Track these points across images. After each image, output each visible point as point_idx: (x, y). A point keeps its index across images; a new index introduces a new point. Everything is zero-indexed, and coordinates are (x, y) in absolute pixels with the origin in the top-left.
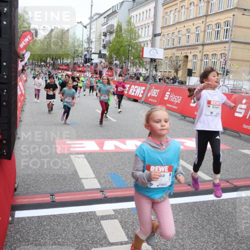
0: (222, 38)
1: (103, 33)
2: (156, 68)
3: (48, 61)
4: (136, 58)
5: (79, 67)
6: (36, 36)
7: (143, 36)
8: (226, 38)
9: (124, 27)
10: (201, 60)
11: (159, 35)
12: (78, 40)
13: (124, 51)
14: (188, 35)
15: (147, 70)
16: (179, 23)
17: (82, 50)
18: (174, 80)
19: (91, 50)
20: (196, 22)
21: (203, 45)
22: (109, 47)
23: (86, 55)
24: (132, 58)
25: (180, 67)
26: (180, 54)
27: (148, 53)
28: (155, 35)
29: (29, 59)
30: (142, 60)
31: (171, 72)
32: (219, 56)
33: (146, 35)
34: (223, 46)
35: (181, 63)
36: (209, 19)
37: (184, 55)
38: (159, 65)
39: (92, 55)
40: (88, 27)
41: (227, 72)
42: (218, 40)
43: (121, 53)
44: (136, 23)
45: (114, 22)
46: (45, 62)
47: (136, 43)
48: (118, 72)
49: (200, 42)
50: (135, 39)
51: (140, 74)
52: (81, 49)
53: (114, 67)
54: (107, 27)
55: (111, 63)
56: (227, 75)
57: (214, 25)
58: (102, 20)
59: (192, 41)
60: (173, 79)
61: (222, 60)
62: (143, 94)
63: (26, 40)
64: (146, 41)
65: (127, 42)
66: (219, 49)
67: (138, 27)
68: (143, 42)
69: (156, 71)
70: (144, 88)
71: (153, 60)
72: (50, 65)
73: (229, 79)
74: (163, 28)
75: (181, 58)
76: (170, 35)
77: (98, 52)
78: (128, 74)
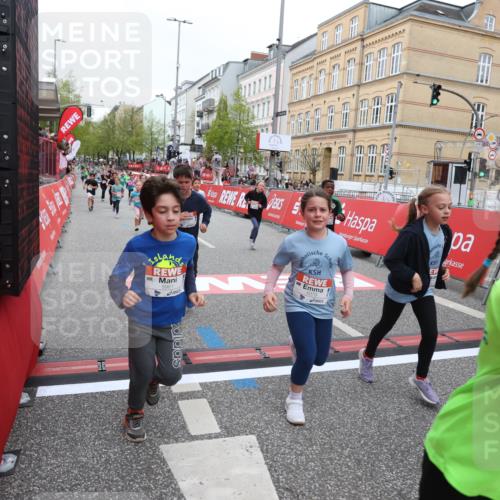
0: (383, 120)
1: (198, 112)
2: (280, 167)
3: (110, 157)
4: (250, 152)
5: (160, 165)
6: (89, 115)
7: (260, 117)
8: (390, 121)
9: (231, 102)
10: (352, 155)
11: (283, 113)
12: (158, 123)
13: (230, 140)
14: (330, 115)
15: (267, 170)
16: (316, 96)
17: (164, 139)
19: (177, 138)
20: (343, 96)
21: (355, 131)
22: (207, 134)
23: (169, 147)
24: (242, 150)
25: (318, 165)
26: (319, 146)
27: (267, 142)
28: (277, 114)
29: (78, 153)
30: (258, 153)
31: (304, 173)
32: (379, 150)
33: (265, 115)
34: (385, 132)
35: (320, 159)
36: (363, 91)
37: (325, 146)
38: (286, 162)
39: (180, 147)
40: (173, 102)
41: (392, 173)
42: (378, 124)
43: (226, 143)
44: (249, 97)
45: (214, 95)
46: (105, 157)
47: (249, 128)
48: (221, 173)
49: (350, 126)
50: (248, 122)
51: (256, 176)
52: (161, 138)
53: (213, 166)
54: (203, 103)
55: (209, 160)
56: (391, 178)
57: (371, 100)
58: (195, 92)
59: (338, 125)
61: (384, 154)
63: (72, 121)
64: (266, 125)
65: (234, 125)
66: (380, 138)
67: (253, 102)
68: (261, 126)
69: (282, 171)
71: (274, 154)
72: (113, 163)
73: (395, 184)
74: (291, 104)
75: (321, 151)
76: (302, 116)
77: (190, 142)
78: (237, 176)
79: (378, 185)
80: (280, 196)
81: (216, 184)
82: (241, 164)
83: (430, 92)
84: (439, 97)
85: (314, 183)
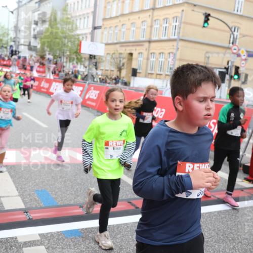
0: (170, 35)
1: (35, 21)
2: (96, 65)
4: (73, 53)
5: (4, 60)
7: (82, 27)
8: (174, 35)
9: (60, 15)
10: (148, 59)
11: (100, 27)
12: (3, 27)
14: (134, 31)
15: (86, 67)
16: (123, 15)
18: (117, 80)
19: (18, 40)
20: (142, 16)
21: (150, 42)
22: (41, 39)
23: (12, 46)
24: (68, 53)
25: (123, 65)
26: (125, 51)
27: (87, 48)
28: (95, 28)
30: (79, 55)
31: (113, 71)
32: (167, 55)
33: (85, 27)
34: (171, 44)
35: (124, 61)
36: (156, 13)
37: (129, 52)
38: (99, 62)
40: (15, 13)
42: (166, 38)
44: (74, 12)
45: (47, 9)
47: (73, 36)
48: (52, 69)
49: (147, 38)
50: (72, 30)
52: (5, 39)
53: (46, 63)
54: (39, 14)
55: (43, 57)
57: (161, 20)
58: (33, 5)
59: (138, 37)
60: (115, 79)
61: (170, 60)
62: (80, 95)
64: (85, 34)
66: (168, 47)
67: (76, 16)
68: (82, 34)
69: (96, 69)
70: (81, 88)
71: (92, 57)
74: (104, 19)
75: (125, 55)
76: (112, 28)
77: (27, 44)
78: (63, 71)
79: (165, 81)
80: (96, 89)
81: (48, 77)
82: (66, 62)
83: (203, 18)
84: (209, 22)
85: (120, 79)
